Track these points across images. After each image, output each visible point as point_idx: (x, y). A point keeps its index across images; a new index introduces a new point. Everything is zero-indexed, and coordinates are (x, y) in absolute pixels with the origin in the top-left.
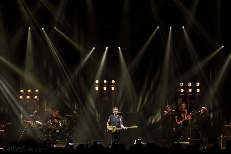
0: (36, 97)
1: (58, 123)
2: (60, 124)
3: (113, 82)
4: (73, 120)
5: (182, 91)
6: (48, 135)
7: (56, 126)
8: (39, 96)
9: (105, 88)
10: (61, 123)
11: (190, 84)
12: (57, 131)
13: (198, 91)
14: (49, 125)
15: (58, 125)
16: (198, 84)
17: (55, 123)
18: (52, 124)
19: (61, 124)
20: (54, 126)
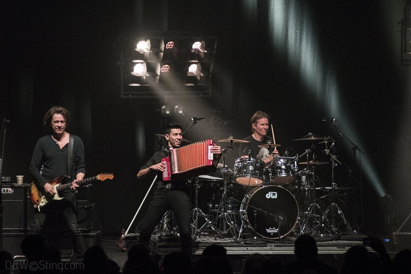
0: (193, 69)
1: (275, 168)
2: (280, 168)
4: (329, 156)
6: (236, 207)
7: (268, 177)
8: (204, 68)
10: (285, 164)
12: (269, 195)
14: (240, 170)
15: (274, 173)
17: (263, 165)
18: (251, 168)
19: (288, 170)
20: (260, 178)
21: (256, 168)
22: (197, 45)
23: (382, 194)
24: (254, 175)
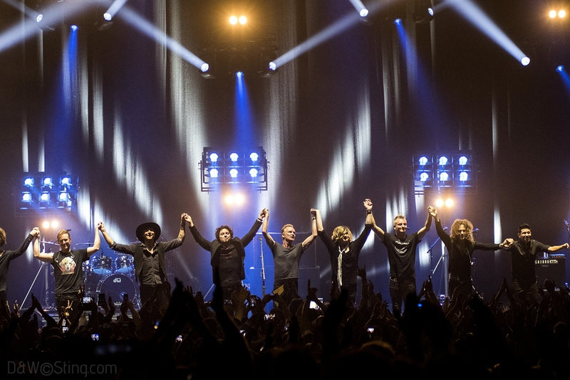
3: (254, 157)
5: (424, 177)
6: (94, 289)
7: (114, 268)
8: (70, 195)
9: (234, 173)
11: (443, 161)
12: (116, 280)
13: (464, 177)
14: (96, 264)
15: (119, 266)
16: (463, 161)
18: (103, 262)
20: (109, 269)
21: (106, 263)
22: (66, 181)
23: (191, 277)
24: (104, 266)
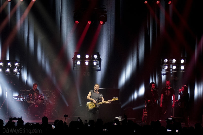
1: (38, 98)
3: (95, 57)
4: (53, 95)
5: (166, 67)
9: (87, 63)
10: (40, 97)
11: (174, 61)
12: (36, 106)
13: (182, 68)
14: (28, 99)
15: (38, 100)
16: (182, 61)
19: (41, 99)
20: (33, 101)
21: (32, 99)
22: (17, 64)
23: (68, 106)
24: (32, 100)
